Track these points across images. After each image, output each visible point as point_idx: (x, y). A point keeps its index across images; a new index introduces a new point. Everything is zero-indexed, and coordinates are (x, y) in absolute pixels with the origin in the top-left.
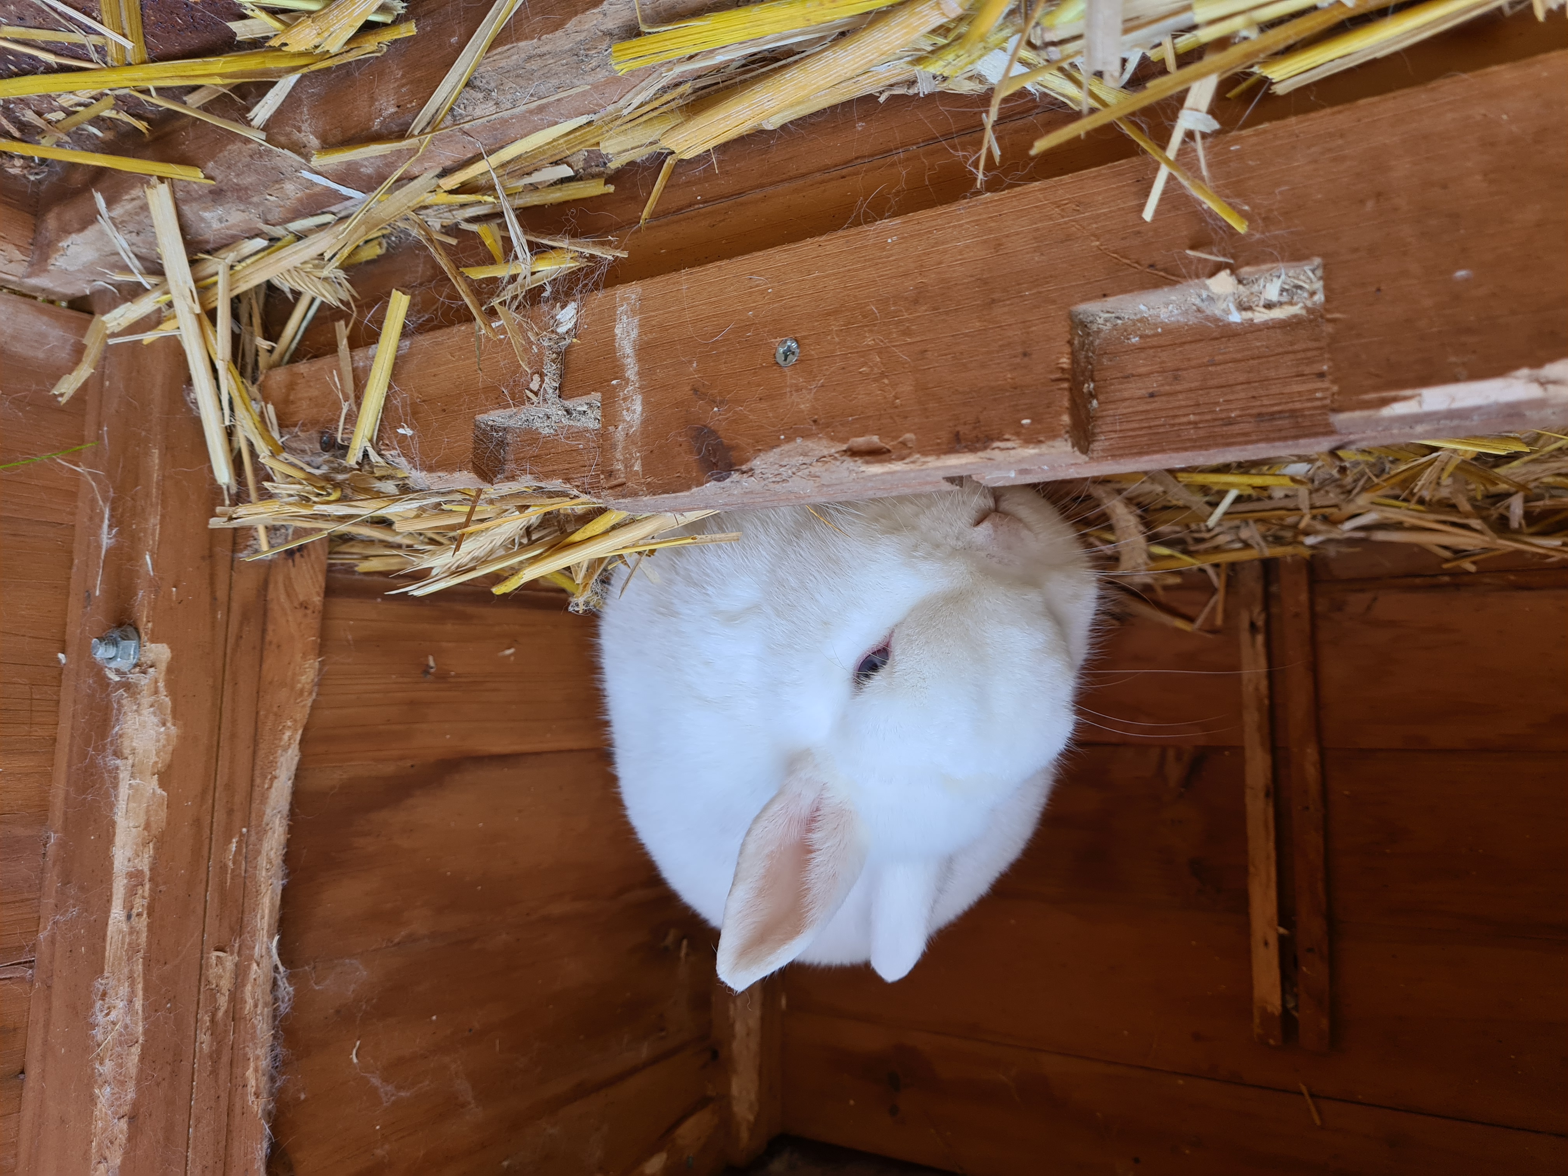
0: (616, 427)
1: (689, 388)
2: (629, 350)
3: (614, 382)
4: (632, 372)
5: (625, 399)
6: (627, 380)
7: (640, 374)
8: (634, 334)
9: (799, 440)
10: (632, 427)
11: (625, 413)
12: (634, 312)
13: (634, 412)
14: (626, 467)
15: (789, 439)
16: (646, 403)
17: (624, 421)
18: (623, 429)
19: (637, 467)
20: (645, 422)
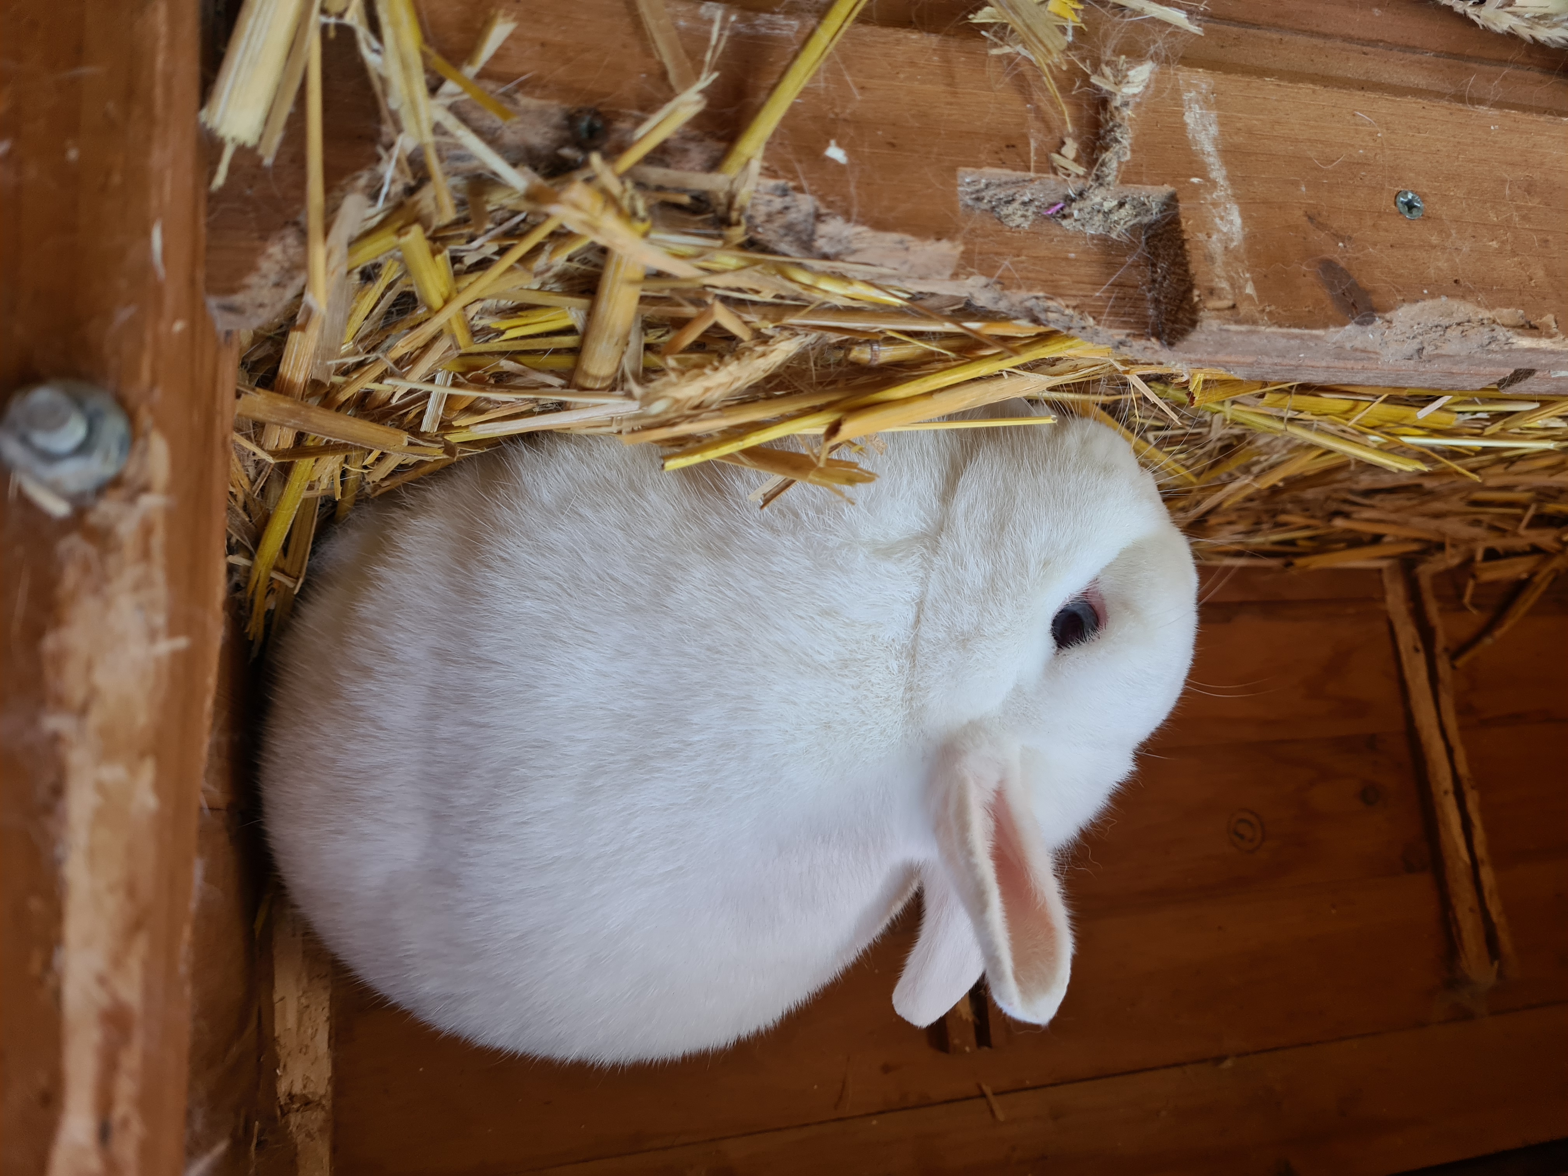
0: (1209, 236)
1: (1301, 213)
2: (1209, 148)
3: (1195, 180)
4: (1218, 173)
5: (1215, 204)
6: (1214, 184)
7: (1232, 179)
8: (1213, 130)
9: (1444, 299)
10: (1232, 240)
11: (1217, 220)
12: (1206, 103)
13: (1231, 222)
14: (1233, 286)
15: (1433, 296)
16: (1246, 217)
17: (1219, 231)
18: (1220, 241)
19: (1249, 290)
20: (1251, 239)
